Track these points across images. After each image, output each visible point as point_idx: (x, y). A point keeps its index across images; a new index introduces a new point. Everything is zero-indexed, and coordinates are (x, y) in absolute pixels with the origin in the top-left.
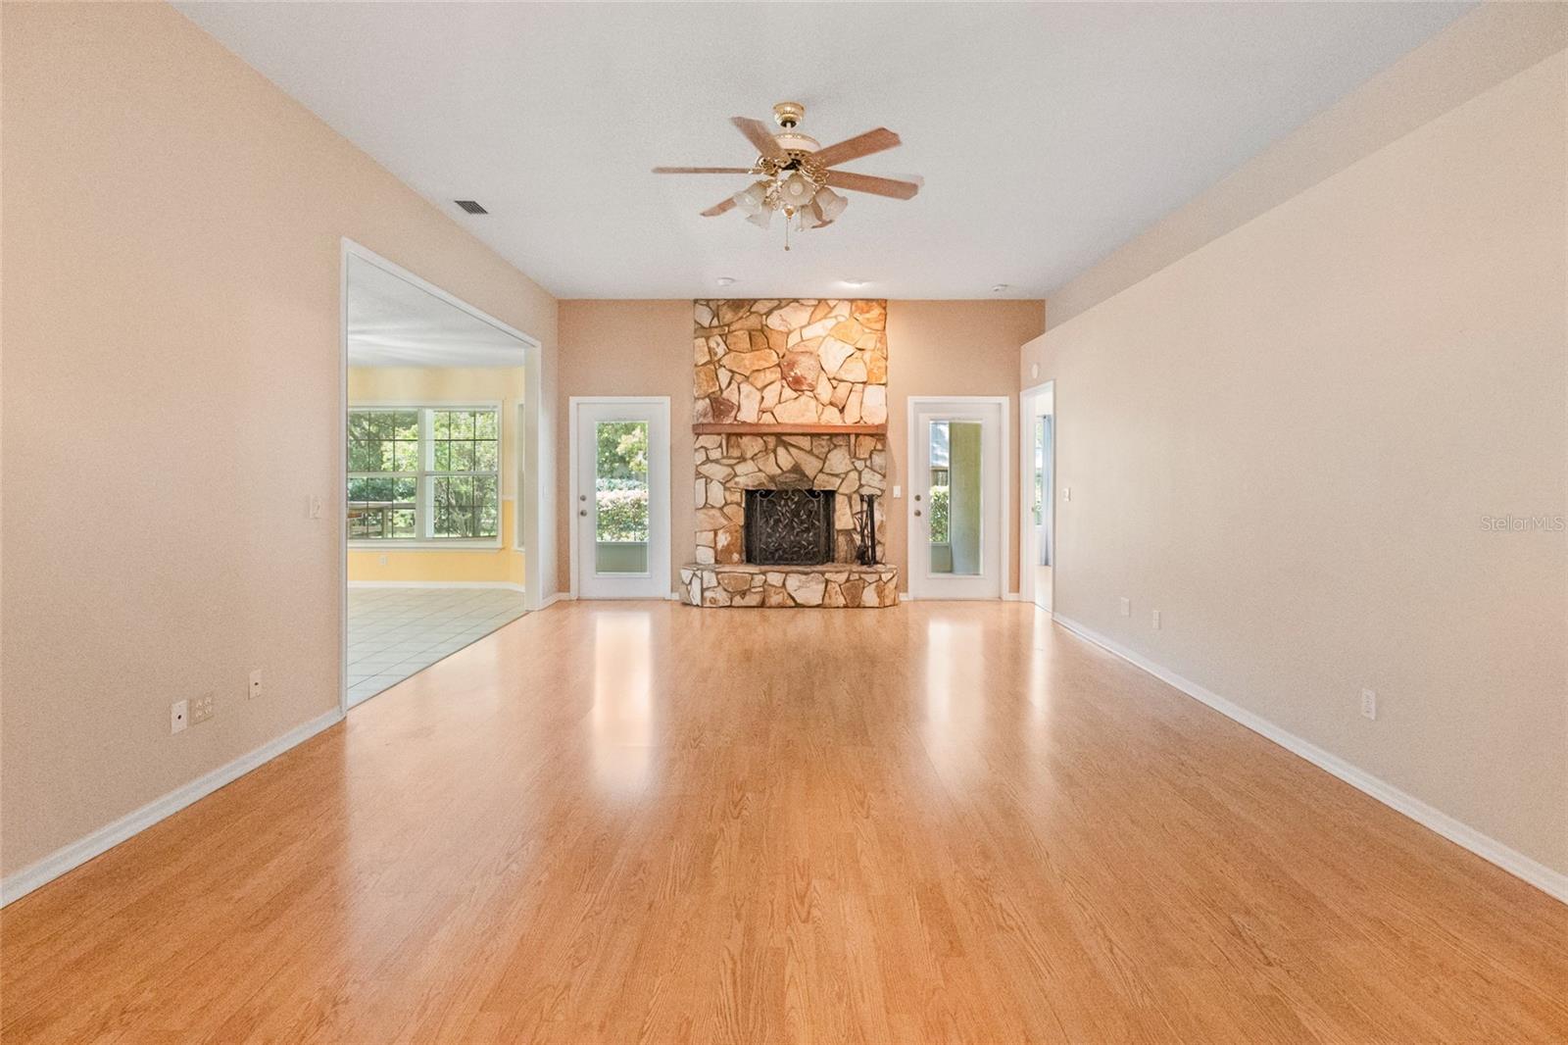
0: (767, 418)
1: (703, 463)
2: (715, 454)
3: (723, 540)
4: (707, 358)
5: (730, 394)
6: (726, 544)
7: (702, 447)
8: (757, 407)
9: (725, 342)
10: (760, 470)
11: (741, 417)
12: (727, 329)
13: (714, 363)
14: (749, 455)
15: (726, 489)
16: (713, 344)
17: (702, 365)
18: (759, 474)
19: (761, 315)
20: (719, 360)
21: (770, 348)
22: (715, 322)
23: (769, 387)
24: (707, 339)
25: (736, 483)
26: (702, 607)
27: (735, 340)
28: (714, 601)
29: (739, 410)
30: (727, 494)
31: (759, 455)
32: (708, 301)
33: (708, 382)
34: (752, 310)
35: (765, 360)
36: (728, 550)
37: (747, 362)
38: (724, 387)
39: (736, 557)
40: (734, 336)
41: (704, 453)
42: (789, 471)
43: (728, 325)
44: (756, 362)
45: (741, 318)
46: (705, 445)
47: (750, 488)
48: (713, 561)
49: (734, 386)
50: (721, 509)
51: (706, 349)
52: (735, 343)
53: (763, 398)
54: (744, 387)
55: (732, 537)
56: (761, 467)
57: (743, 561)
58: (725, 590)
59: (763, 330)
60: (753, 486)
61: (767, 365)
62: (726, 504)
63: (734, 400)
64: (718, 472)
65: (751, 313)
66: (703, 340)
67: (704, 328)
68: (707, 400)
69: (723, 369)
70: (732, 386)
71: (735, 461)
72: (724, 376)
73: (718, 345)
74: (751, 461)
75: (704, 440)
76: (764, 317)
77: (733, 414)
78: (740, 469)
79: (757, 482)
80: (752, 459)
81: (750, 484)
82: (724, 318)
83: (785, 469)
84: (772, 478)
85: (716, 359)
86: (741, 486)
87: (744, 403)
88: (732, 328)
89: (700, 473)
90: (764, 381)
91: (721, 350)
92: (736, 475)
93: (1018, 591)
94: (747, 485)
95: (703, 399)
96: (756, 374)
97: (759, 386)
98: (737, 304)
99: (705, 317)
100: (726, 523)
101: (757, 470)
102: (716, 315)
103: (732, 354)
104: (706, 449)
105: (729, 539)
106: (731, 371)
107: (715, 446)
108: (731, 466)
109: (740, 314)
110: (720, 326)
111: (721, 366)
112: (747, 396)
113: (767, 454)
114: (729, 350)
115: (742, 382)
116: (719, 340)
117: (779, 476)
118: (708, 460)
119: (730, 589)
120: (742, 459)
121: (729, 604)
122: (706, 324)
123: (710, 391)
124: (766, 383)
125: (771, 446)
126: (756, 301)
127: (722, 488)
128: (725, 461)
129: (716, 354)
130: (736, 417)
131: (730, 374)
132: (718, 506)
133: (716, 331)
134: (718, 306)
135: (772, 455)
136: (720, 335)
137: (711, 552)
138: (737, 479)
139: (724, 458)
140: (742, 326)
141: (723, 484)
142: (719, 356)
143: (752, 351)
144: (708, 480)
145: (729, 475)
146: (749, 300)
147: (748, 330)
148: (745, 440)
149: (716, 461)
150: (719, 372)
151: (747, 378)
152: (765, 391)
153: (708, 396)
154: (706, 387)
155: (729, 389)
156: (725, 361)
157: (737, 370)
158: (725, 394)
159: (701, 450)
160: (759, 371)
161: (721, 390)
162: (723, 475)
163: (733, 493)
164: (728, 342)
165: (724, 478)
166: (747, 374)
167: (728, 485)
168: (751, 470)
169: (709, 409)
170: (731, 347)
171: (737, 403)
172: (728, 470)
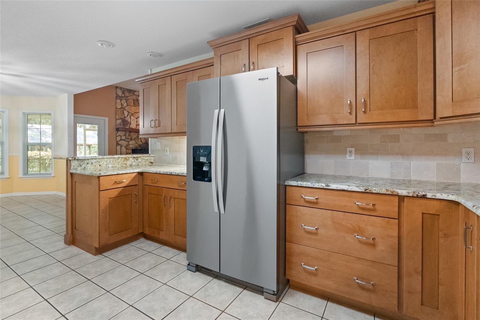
1: (120, 141)
2: (124, 138)
4: (121, 107)
5: (128, 119)
8: (136, 123)
9: (126, 102)
10: (136, 143)
11: (131, 126)
13: (123, 108)
14: (133, 138)
15: (127, 149)
16: (123, 102)
17: (119, 108)
18: (136, 144)
19: (137, 96)
20: (125, 107)
21: (139, 106)
22: (123, 95)
24: (121, 100)
25: (130, 147)
29: (130, 124)
31: (136, 138)
32: (121, 88)
33: (121, 114)
34: (134, 94)
35: (138, 110)
37: (133, 110)
38: (126, 116)
40: (129, 101)
42: (144, 143)
43: (128, 97)
44: (135, 110)
45: (131, 96)
47: (133, 149)
49: (129, 116)
51: (120, 103)
53: (137, 121)
54: (132, 117)
56: (137, 142)
59: (137, 100)
60: (134, 148)
62: (127, 153)
63: (129, 121)
64: (124, 143)
65: (134, 95)
66: (119, 100)
67: (120, 96)
68: (121, 120)
69: (126, 111)
70: (128, 116)
71: (130, 140)
72: (126, 113)
73: (124, 103)
74: (133, 140)
75: (119, 133)
76: (137, 97)
77: (129, 125)
78: (131, 143)
79: (135, 147)
80: (134, 139)
81: (133, 147)
82: (126, 95)
83: (143, 143)
84: (140, 145)
85: (123, 107)
86: (131, 148)
87: (132, 122)
89: (118, 144)
91: (125, 105)
92: (129, 145)
94: (133, 148)
95: (119, 119)
96: (135, 113)
97: (136, 117)
98: (130, 91)
99: (120, 93)
101: (135, 143)
102: (123, 93)
103: (129, 107)
104: (121, 136)
106: (128, 111)
107: (124, 135)
108: (128, 142)
109: (131, 94)
110: (124, 97)
111: (125, 110)
112: (133, 120)
113: (138, 138)
114: (127, 105)
115: (131, 116)
117: (142, 144)
118: (121, 140)
120: (131, 139)
122: (120, 95)
123: (122, 117)
124: (138, 117)
126: (135, 91)
127: (125, 148)
130: (129, 126)
131: (128, 113)
133: (124, 98)
134: (124, 90)
136: (125, 100)
138: (130, 146)
139: (126, 139)
140: (131, 98)
141: (125, 147)
142: (124, 106)
143: (134, 106)
144: (121, 146)
145: (128, 144)
146: (134, 90)
147: (133, 100)
148: (132, 133)
149: (124, 140)
152: (138, 119)
153: (121, 119)
154: (120, 116)
155: (127, 117)
156: (126, 108)
157: (130, 112)
158: (126, 119)
159: (119, 136)
160: (136, 113)
161: (125, 117)
162: (126, 145)
163: (129, 150)
164: (127, 103)
165: (126, 146)
166: (133, 113)
167: (127, 148)
168: (134, 143)
169: (122, 123)
170: (128, 104)
171: (130, 122)
172: (127, 143)
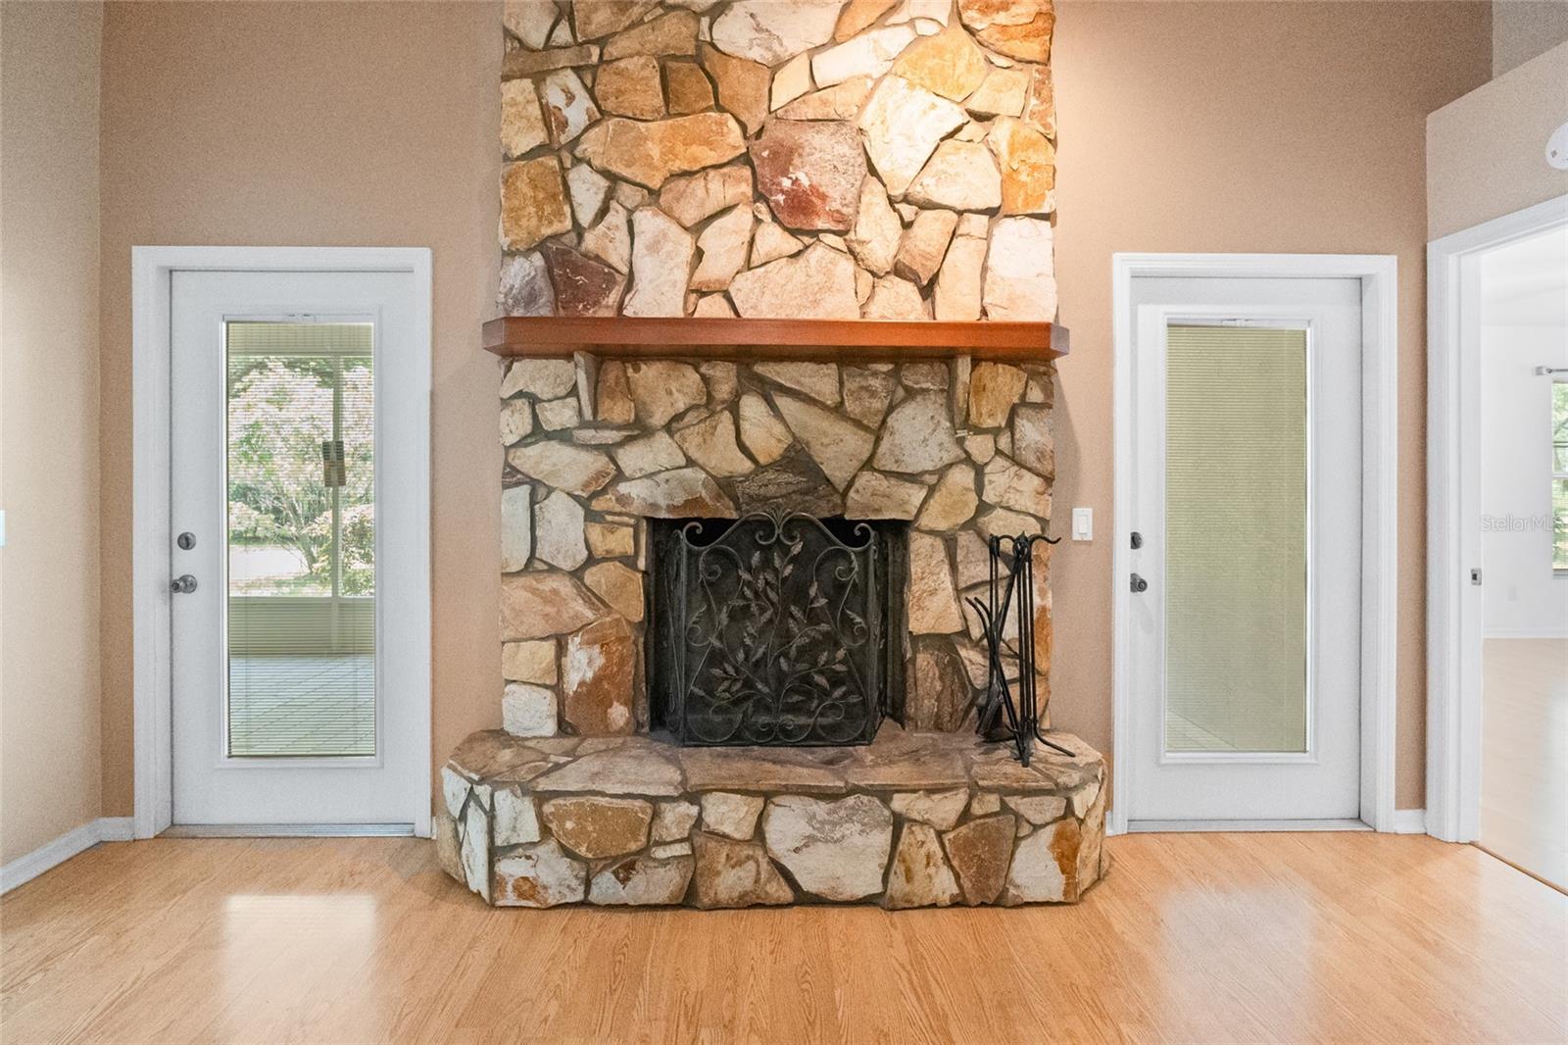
0: (712, 308)
1: (523, 442)
2: (561, 415)
3: (582, 665)
4: (539, 137)
5: (607, 242)
6: (590, 675)
7: (520, 394)
8: (681, 275)
9: (591, 92)
10: (691, 463)
11: (640, 306)
12: (595, 51)
13: (558, 150)
14: (659, 418)
15: (591, 517)
16: (555, 97)
17: (523, 157)
18: (688, 472)
19: (697, 16)
20: (576, 141)
21: (720, 108)
22: (563, 35)
23: (717, 223)
24: (539, 78)
25: (622, 500)
26: (492, 906)
27: (618, 83)
28: (528, 888)
29: (629, 287)
30: (596, 532)
31: (688, 419)
33: (539, 207)
35: (708, 143)
36: (595, 693)
37: (654, 150)
38: (585, 218)
39: (619, 713)
40: (619, 73)
41: (527, 411)
42: (774, 465)
43: (602, 42)
44: (680, 148)
45: (638, 24)
46: (532, 389)
47: (663, 515)
48: (550, 727)
49: (616, 217)
50: (577, 574)
51: (535, 111)
52: (620, 93)
53: (699, 254)
54: (648, 222)
55: (608, 654)
56: (695, 454)
57: (640, 725)
58: (567, 852)
59: (703, 59)
60: (671, 508)
61: (711, 157)
62: (591, 560)
63: (616, 256)
64: (568, 466)
65: (667, 9)
66: (528, 84)
67: (533, 51)
68: (537, 259)
69: (585, 168)
70: (609, 218)
71: (618, 437)
72: (586, 190)
73: (571, 98)
74: (663, 438)
75: (530, 375)
76: (705, 21)
77: (613, 298)
78: (632, 458)
79: (679, 500)
80: (668, 428)
81: (663, 502)
82: (588, 21)
83: (762, 460)
84: (725, 486)
85: (563, 139)
86: (636, 508)
87: (645, 268)
88: (612, 51)
89: (515, 470)
90: (702, 204)
91: (577, 114)
92: (620, 476)
93: (1421, 802)
94: (654, 506)
95: (528, 252)
96: (680, 184)
97: (691, 216)
99: (533, 19)
100: (589, 614)
101: (683, 462)
102: (565, 12)
103: (611, 123)
104: (533, 400)
105: (600, 661)
106: (606, 174)
107: (562, 391)
108: (608, 450)
109: (635, 11)
110: (576, 46)
111: (577, 161)
112: (654, 247)
113: (712, 414)
114: (601, 115)
115: (638, 207)
116: (572, 81)
117: (747, 477)
118: (538, 433)
119: (582, 851)
120: (639, 430)
121: (579, 897)
122: (537, 39)
123: (547, 231)
124: (709, 210)
125: (723, 391)
127: (580, 512)
128: (588, 435)
129: (564, 124)
130: (621, 307)
131: (604, 183)
132: (567, 565)
133: (565, 58)
135: (726, 416)
136: (577, 69)
137: (546, 702)
138: (623, 488)
139: (584, 425)
140: (641, 44)
141: (584, 503)
142: (573, 131)
143: (669, 115)
144: (538, 490)
145: (600, 474)
147: (658, 59)
148: (649, 374)
149: (563, 436)
150: (572, 176)
151: (654, 194)
152: (708, 232)
153: (541, 246)
154: (534, 222)
155: (601, 227)
156: (590, 146)
157: (626, 172)
158: (590, 242)
159: (519, 402)
160: (687, 174)
161: (578, 230)
162: (584, 477)
163: (612, 527)
164: (598, 90)
165: (586, 485)
166: (655, 183)
167: (597, 505)
168: (665, 461)
169: (542, 283)
170: (609, 105)
171: (625, 270)
172: (599, 462)
